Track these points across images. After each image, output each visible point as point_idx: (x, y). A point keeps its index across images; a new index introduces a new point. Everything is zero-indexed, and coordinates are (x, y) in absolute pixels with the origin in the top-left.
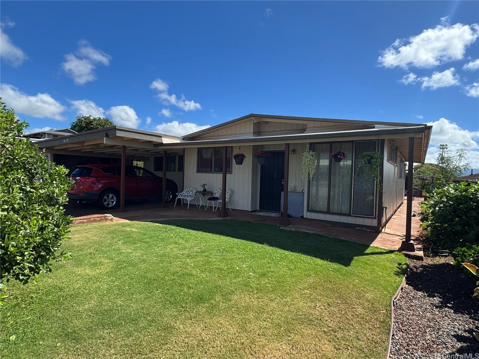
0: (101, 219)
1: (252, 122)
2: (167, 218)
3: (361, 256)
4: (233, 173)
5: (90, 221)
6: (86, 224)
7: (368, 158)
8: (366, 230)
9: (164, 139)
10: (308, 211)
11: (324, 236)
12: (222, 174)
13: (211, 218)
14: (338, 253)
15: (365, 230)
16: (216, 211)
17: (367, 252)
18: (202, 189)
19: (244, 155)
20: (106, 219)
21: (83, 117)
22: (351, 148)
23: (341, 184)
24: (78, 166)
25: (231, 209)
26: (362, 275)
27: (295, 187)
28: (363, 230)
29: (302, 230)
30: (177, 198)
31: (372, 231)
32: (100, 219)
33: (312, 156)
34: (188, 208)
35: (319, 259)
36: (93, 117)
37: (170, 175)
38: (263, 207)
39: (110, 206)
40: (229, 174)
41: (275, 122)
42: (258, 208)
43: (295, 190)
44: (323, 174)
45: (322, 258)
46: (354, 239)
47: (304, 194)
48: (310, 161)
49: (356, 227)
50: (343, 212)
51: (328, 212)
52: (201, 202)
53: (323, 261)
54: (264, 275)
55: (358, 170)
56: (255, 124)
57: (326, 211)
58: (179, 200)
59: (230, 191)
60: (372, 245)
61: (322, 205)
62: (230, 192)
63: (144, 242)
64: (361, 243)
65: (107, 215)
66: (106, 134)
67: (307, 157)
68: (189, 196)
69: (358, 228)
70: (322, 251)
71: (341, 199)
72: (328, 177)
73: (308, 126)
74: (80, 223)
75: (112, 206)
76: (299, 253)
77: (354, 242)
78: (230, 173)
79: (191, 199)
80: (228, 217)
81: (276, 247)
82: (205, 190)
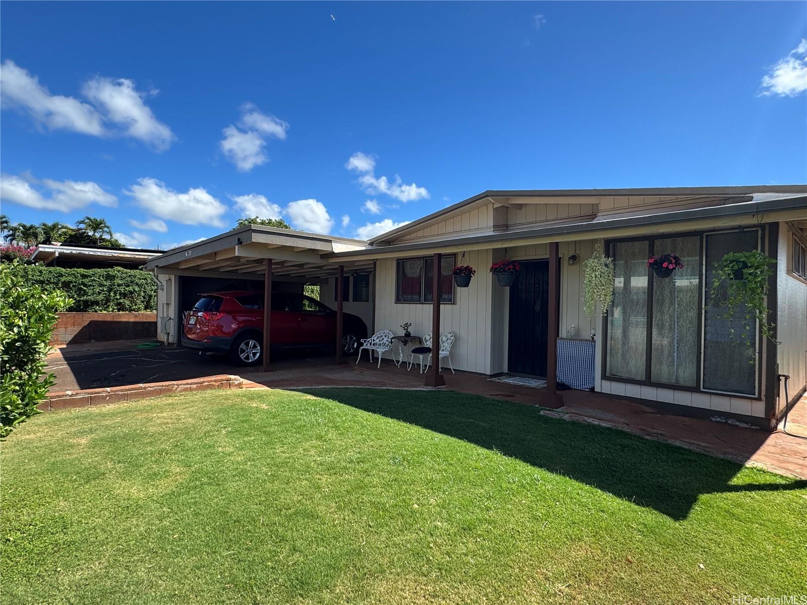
0: (222, 383)
1: (490, 207)
2: (334, 384)
3: (720, 494)
4: (457, 302)
5: (201, 387)
6: (195, 393)
7: (736, 268)
8: (738, 423)
9: (336, 245)
10: (604, 379)
11: (634, 436)
12: (432, 306)
13: (412, 386)
14: (660, 480)
15: (736, 424)
16: (425, 372)
17: (735, 481)
18: (402, 333)
19: (472, 268)
20: (230, 385)
21: (246, 220)
22: (698, 246)
23: (676, 324)
24: (203, 295)
25: (453, 369)
26: (718, 550)
27: (578, 331)
28: (729, 424)
29: (586, 418)
30: (362, 348)
31: (753, 427)
32: (219, 383)
33: (606, 265)
34: (378, 367)
35: (611, 495)
36: (260, 220)
37: (352, 308)
38: (516, 367)
39: (250, 361)
40: (451, 306)
41: (536, 204)
42: (506, 370)
43: (578, 335)
44: (635, 303)
45: (618, 494)
46: (704, 447)
47: (595, 344)
48: (601, 277)
49: (713, 417)
50: (682, 383)
51: (648, 381)
52: (402, 355)
53: (618, 500)
54: (468, 529)
55: (713, 294)
56: (496, 210)
57: (644, 379)
58: (366, 351)
59: (452, 336)
60: (750, 463)
61: (637, 366)
62: (452, 338)
63: (265, 432)
64: (722, 456)
65: (232, 377)
66: (239, 239)
67: (594, 269)
68: (382, 344)
69: (719, 419)
70: (622, 474)
71: (675, 355)
72: (645, 309)
73: (601, 207)
74: (186, 390)
75: (253, 360)
76: (564, 475)
77: (703, 454)
78: (452, 304)
79: (384, 350)
80: (443, 386)
81: (516, 457)
82: (408, 335)
